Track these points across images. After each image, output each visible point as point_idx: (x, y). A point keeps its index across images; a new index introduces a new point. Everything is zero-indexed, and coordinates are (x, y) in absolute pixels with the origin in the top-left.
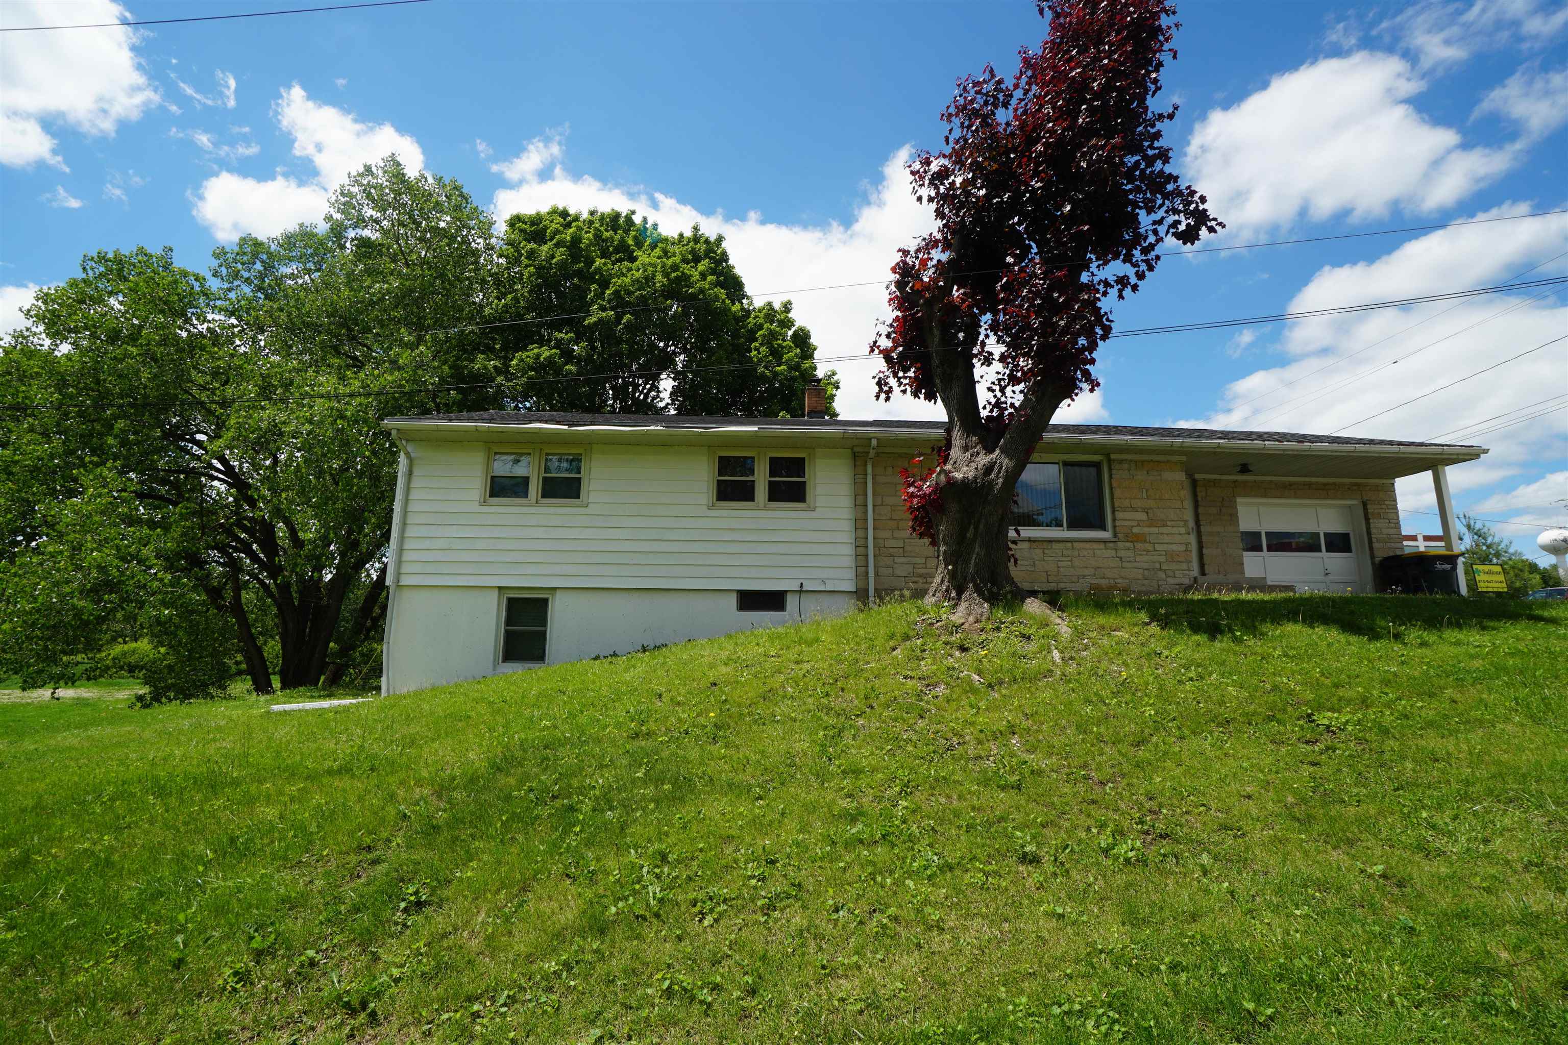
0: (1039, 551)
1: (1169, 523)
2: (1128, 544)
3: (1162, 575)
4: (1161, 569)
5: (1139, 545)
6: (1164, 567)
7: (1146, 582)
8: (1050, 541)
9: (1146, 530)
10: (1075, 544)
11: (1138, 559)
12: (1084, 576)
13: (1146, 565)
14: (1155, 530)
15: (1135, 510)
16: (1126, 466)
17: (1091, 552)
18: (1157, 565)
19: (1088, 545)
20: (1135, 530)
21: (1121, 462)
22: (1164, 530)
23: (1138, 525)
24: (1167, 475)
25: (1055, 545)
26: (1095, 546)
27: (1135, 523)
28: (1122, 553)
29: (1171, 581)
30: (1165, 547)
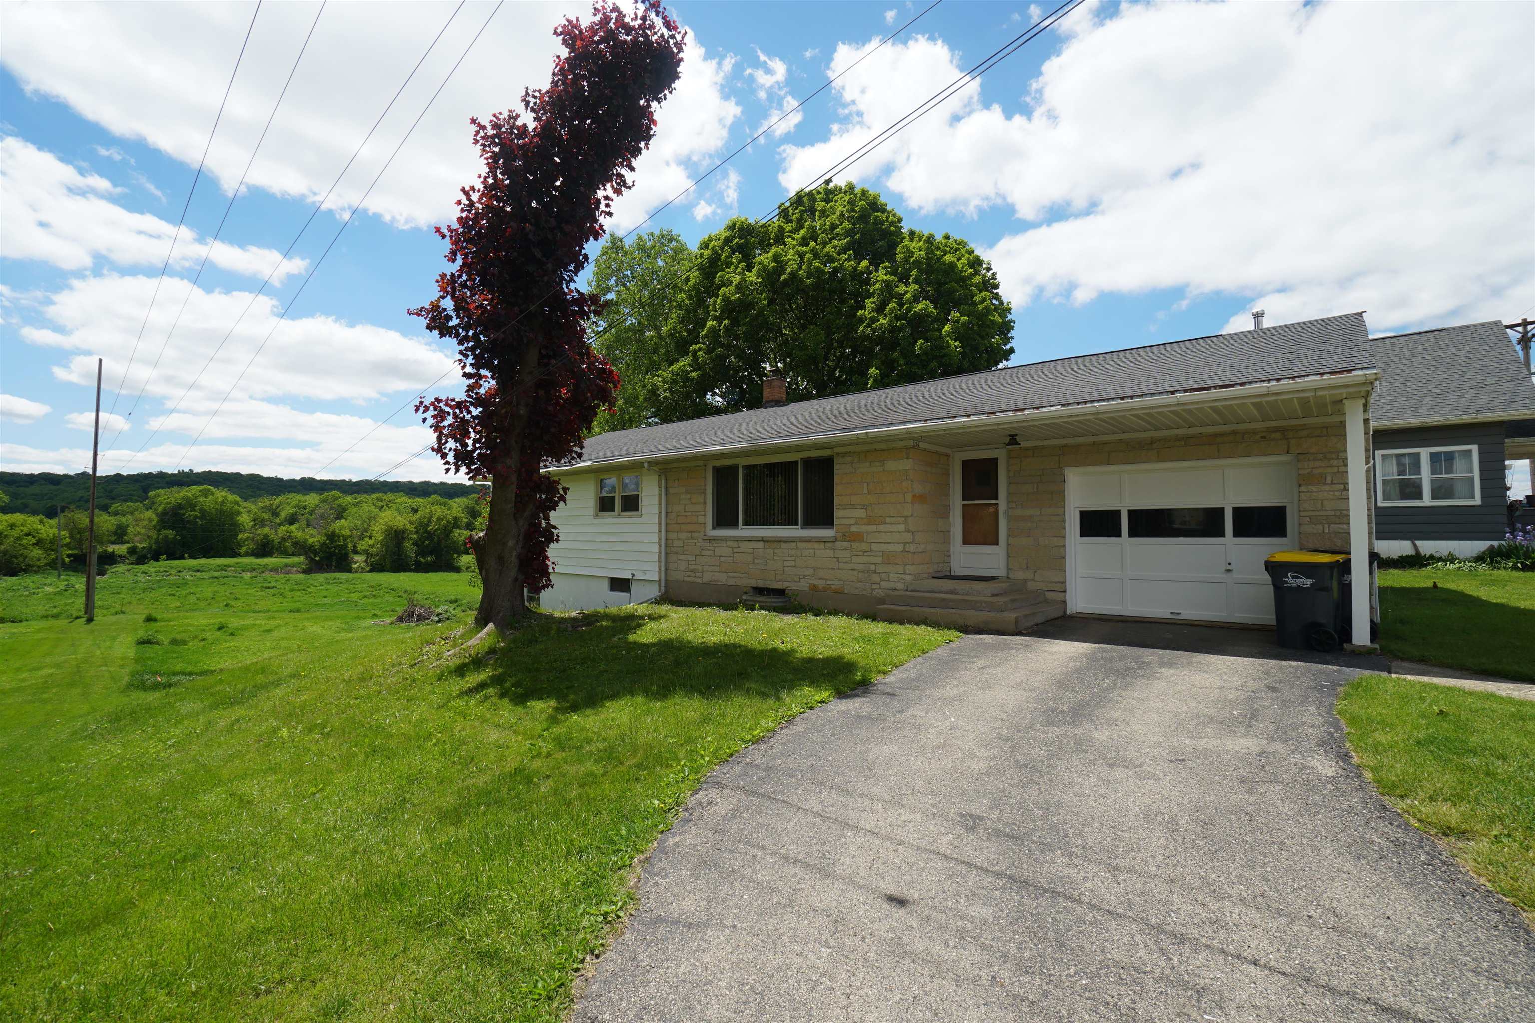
0: (770, 551)
1: (888, 520)
2: (846, 544)
3: (876, 578)
4: (875, 572)
5: (855, 545)
6: (880, 569)
7: (859, 585)
8: (780, 541)
9: (865, 528)
10: (799, 544)
11: (855, 559)
12: (805, 577)
13: (861, 567)
14: (872, 528)
15: (854, 506)
16: (849, 459)
17: (812, 552)
18: (873, 568)
19: (809, 545)
20: (854, 529)
21: (844, 454)
22: (881, 528)
23: (856, 524)
24: (891, 465)
25: (784, 545)
26: (816, 546)
27: (853, 521)
28: (840, 554)
29: (884, 585)
30: (884, 547)
